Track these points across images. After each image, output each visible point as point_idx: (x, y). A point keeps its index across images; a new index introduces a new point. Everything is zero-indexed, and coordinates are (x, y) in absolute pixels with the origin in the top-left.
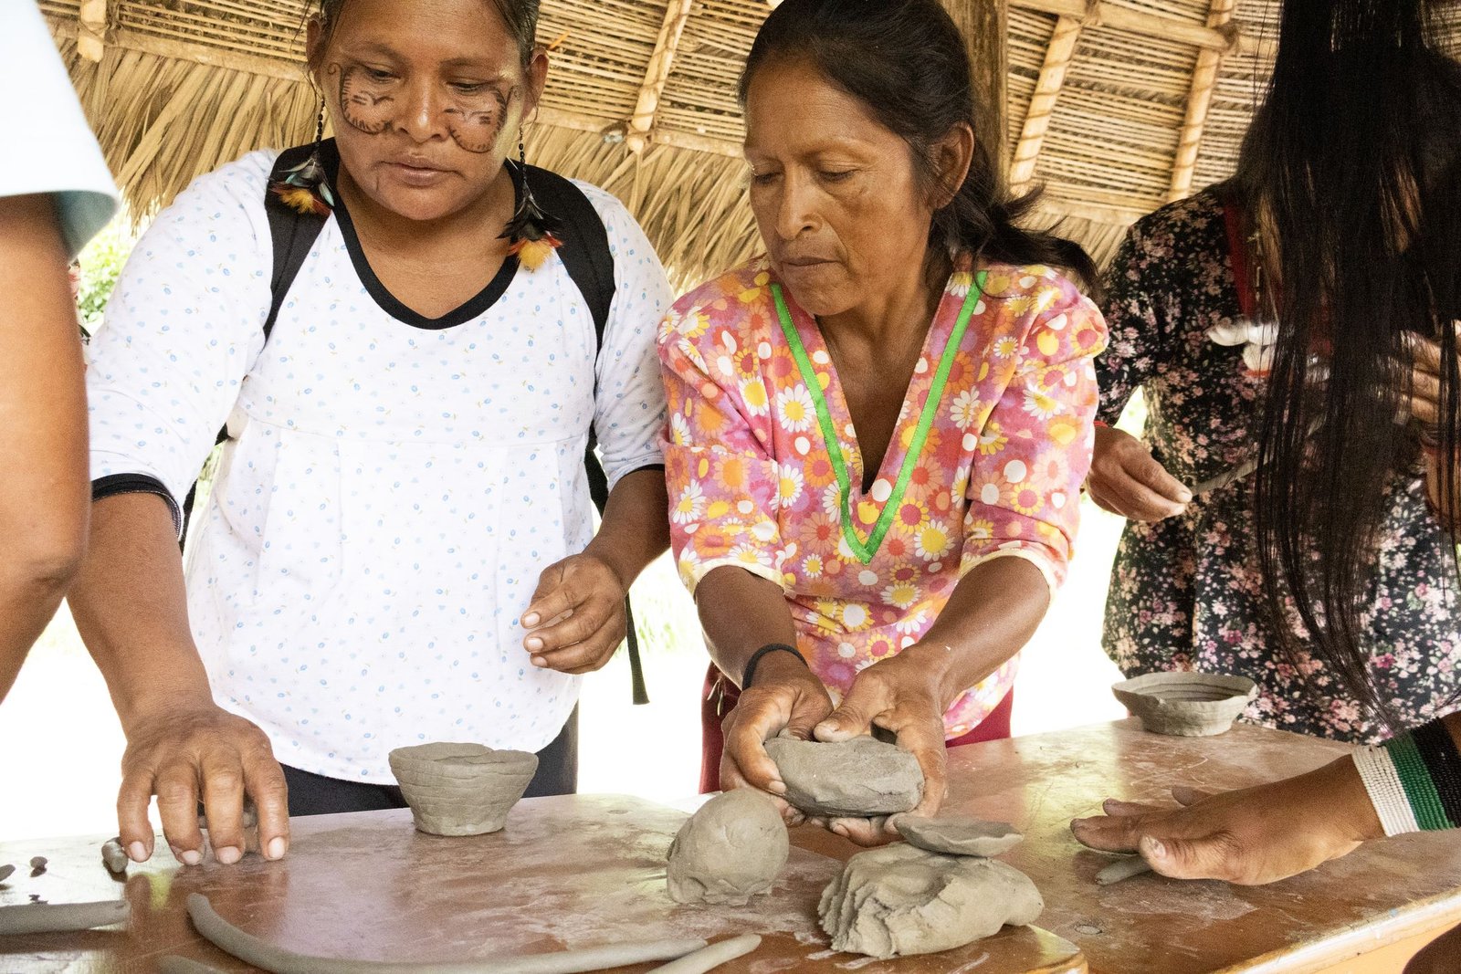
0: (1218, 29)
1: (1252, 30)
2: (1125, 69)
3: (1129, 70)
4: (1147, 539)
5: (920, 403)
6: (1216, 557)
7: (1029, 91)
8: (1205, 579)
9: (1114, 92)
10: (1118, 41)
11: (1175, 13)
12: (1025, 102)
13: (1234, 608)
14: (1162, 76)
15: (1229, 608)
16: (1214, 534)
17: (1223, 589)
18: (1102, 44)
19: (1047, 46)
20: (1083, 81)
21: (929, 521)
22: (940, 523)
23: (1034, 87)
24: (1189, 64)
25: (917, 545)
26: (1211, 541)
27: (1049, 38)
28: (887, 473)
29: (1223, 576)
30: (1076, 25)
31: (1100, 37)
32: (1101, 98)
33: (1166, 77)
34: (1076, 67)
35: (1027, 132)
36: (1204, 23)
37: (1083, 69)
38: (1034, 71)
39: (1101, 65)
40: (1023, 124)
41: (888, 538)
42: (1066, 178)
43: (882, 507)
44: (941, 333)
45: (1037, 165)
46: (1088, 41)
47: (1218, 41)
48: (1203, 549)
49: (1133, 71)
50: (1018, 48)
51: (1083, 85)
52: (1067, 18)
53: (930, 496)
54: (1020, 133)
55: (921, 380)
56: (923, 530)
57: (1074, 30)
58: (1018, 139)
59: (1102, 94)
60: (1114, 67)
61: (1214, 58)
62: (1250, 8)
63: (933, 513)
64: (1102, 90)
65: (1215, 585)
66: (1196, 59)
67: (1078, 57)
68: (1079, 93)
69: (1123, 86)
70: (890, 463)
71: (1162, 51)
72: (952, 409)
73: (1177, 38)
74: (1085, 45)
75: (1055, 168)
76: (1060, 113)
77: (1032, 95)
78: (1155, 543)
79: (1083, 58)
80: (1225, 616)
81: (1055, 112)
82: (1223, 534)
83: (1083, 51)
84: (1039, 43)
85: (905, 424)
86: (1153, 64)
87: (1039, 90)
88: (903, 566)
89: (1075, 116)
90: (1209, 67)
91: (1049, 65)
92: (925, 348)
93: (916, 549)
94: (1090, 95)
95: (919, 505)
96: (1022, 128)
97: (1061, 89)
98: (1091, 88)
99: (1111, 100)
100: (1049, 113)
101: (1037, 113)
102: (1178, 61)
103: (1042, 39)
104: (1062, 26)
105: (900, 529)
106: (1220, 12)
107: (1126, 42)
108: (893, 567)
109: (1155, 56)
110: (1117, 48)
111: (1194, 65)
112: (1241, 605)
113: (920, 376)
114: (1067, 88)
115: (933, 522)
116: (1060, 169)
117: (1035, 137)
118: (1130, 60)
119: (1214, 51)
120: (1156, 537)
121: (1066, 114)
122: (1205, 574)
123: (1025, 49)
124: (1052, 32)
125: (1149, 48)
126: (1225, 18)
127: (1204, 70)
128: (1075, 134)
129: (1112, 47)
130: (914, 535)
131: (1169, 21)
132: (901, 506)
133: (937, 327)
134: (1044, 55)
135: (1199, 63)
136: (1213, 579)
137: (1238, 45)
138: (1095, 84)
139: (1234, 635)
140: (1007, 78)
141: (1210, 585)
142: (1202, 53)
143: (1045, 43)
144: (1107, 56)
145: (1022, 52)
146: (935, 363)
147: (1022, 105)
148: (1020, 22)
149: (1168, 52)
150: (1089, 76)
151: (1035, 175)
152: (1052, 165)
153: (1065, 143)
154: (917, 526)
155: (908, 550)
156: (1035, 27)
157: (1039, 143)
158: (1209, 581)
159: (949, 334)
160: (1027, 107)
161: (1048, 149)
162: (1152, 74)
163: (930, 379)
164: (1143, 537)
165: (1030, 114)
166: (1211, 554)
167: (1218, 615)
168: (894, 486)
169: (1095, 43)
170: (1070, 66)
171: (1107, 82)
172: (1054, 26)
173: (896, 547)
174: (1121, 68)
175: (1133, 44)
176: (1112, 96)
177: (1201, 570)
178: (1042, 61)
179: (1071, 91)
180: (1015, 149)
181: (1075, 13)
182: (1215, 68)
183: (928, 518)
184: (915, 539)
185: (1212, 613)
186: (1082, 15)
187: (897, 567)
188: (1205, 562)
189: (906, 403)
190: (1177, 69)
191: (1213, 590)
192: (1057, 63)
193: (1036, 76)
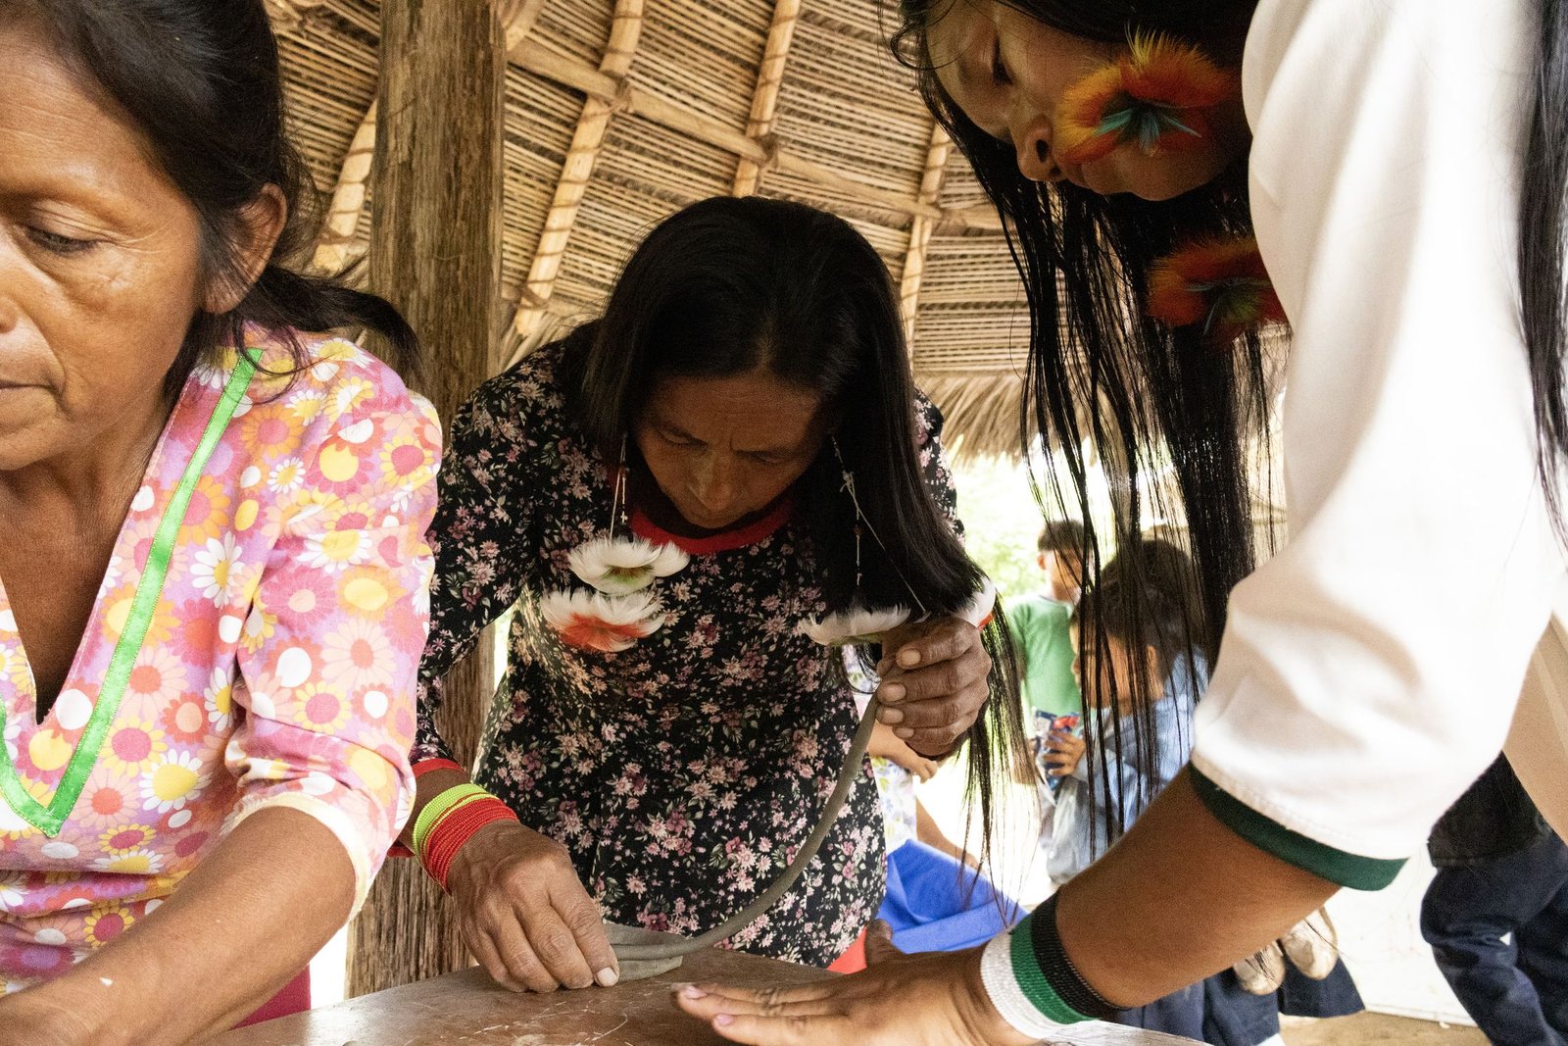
0: (757, 139)
1: (792, 148)
2: (661, 169)
3: (666, 171)
4: (520, 787)
5: (137, 559)
6: (628, 813)
7: (554, 177)
8: (613, 844)
9: (650, 192)
10: (652, 136)
11: (714, 117)
12: (550, 190)
13: (655, 883)
14: (700, 182)
15: (648, 884)
16: (624, 780)
17: (640, 857)
18: (636, 137)
19: (575, 129)
20: (616, 176)
21: (166, 753)
22: (186, 755)
23: (560, 172)
24: (728, 173)
25: (144, 794)
26: (620, 791)
27: (576, 120)
28: (81, 679)
29: (638, 839)
30: (606, 109)
31: (634, 129)
32: (635, 197)
33: (705, 184)
34: (608, 159)
35: (552, 223)
36: (743, 132)
37: (616, 161)
38: (560, 155)
39: (636, 160)
40: (547, 213)
41: (91, 787)
42: (599, 283)
43: (76, 737)
44: (179, 449)
45: (563, 263)
46: (621, 131)
47: (756, 152)
48: (609, 803)
49: (670, 172)
50: (541, 125)
51: (616, 180)
52: (597, 98)
53: (165, 710)
54: (544, 224)
55: (142, 521)
56: (155, 767)
57: (601, 114)
58: (541, 230)
59: (636, 193)
60: (649, 165)
61: (754, 171)
62: (790, 125)
63: (171, 738)
64: (637, 189)
65: (628, 853)
66: (736, 170)
67: (608, 146)
68: (611, 188)
69: (659, 188)
70: (87, 662)
71: (701, 155)
72: (195, 569)
73: (715, 141)
74: (617, 134)
75: (584, 270)
76: (590, 207)
77: (557, 181)
78: (532, 793)
79: (615, 149)
80: (643, 895)
81: (583, 205)
82: (635, 779)
83: (616, 142)
84: (567, 125)
85: (113, 597)
86: (691, 168)
87: (565, 176)
88: (123, 829)
89: (606, 213)
90: (748, 179)
91: (577, 150)
92: (151, 471)
93: (143, 801)
94: (623, 192)
95: (146, 727)
96: (546, 219)
97: (588, 180)
98: (624, 185)
99: (646, 201)
100: (576, 204)
101: (563, 203)
102: (716, 169)
103: (569, 120)
104: (591, 107)
105: (109, 771)
106: (759, 122)
107: (662, 140)
108: (104, 832)
109: (692, 160)
110: (652, 144)
111: (734, 176)
112: (663, 876)
113: (139, 515)
114: (598, 180)
115: (173, 753)
116: (590, 272)
117: (561, 230)
118: (666, 160)
119: (753, 162)
120: (533, 784)
121: (596, 210)
122: (614, 838)
123: (550, 129)
124: (580, 114)
125: (687, 150)
126: (764, 129)
127: (744, 182)
128: (607, 234)
129: (647, 142)
130: (139, 778)
131: (706, 123)
132: (112, 732)
133: (172, 436)
134: (571, 138)
135: (739, 175)
136: (626, 845)
137: (777, 159)
138: (629, 180)
139: (658, 920)
140: (502, 146)
141: (621, 853)
142: (742, 163)
143: (572, 125)
144: (642, 151)
145: (547, 131)
146: (167, 496)
147: (545, 192)
148: (543, 95)
149: (706, 157)
150: (623, 171)
151: (560, 274)
152: (581, 266)
153: (595, 242)
154: (144, 763)
155: (129, 803)
156: (560, 103)
157: (565, 237)
158: (619, 847)
159: (194, 449)
160: (552, 195)
161: (576, 246)
162: (690, 179)
163: (156, 520)
164: (515, 784)
165: (555, 204)
166: (622, 809)
167: (635, 894)
168: (95, 701)
169: (627, 134)
170: (599, 156)
171: (643, 181)
172: (582, 108)
173: (106, 802)
174: (656, 168)
175: (669, 142)
176: (646, 197)
177: (607, 832)
178: (569, 145)
179: (601, 184)
180: (538, 242)
181: (604, 94)
182: (753, 181)
183: (162, 746)
184: (142, 784)
185: (627, 891)
186: (611, 97)
187: (113, 832)
188: (613, 820)
189: (115, 560)
190: (716, 178)
191: (625, 859)
192: (584, 149)
193: (562, 161)
